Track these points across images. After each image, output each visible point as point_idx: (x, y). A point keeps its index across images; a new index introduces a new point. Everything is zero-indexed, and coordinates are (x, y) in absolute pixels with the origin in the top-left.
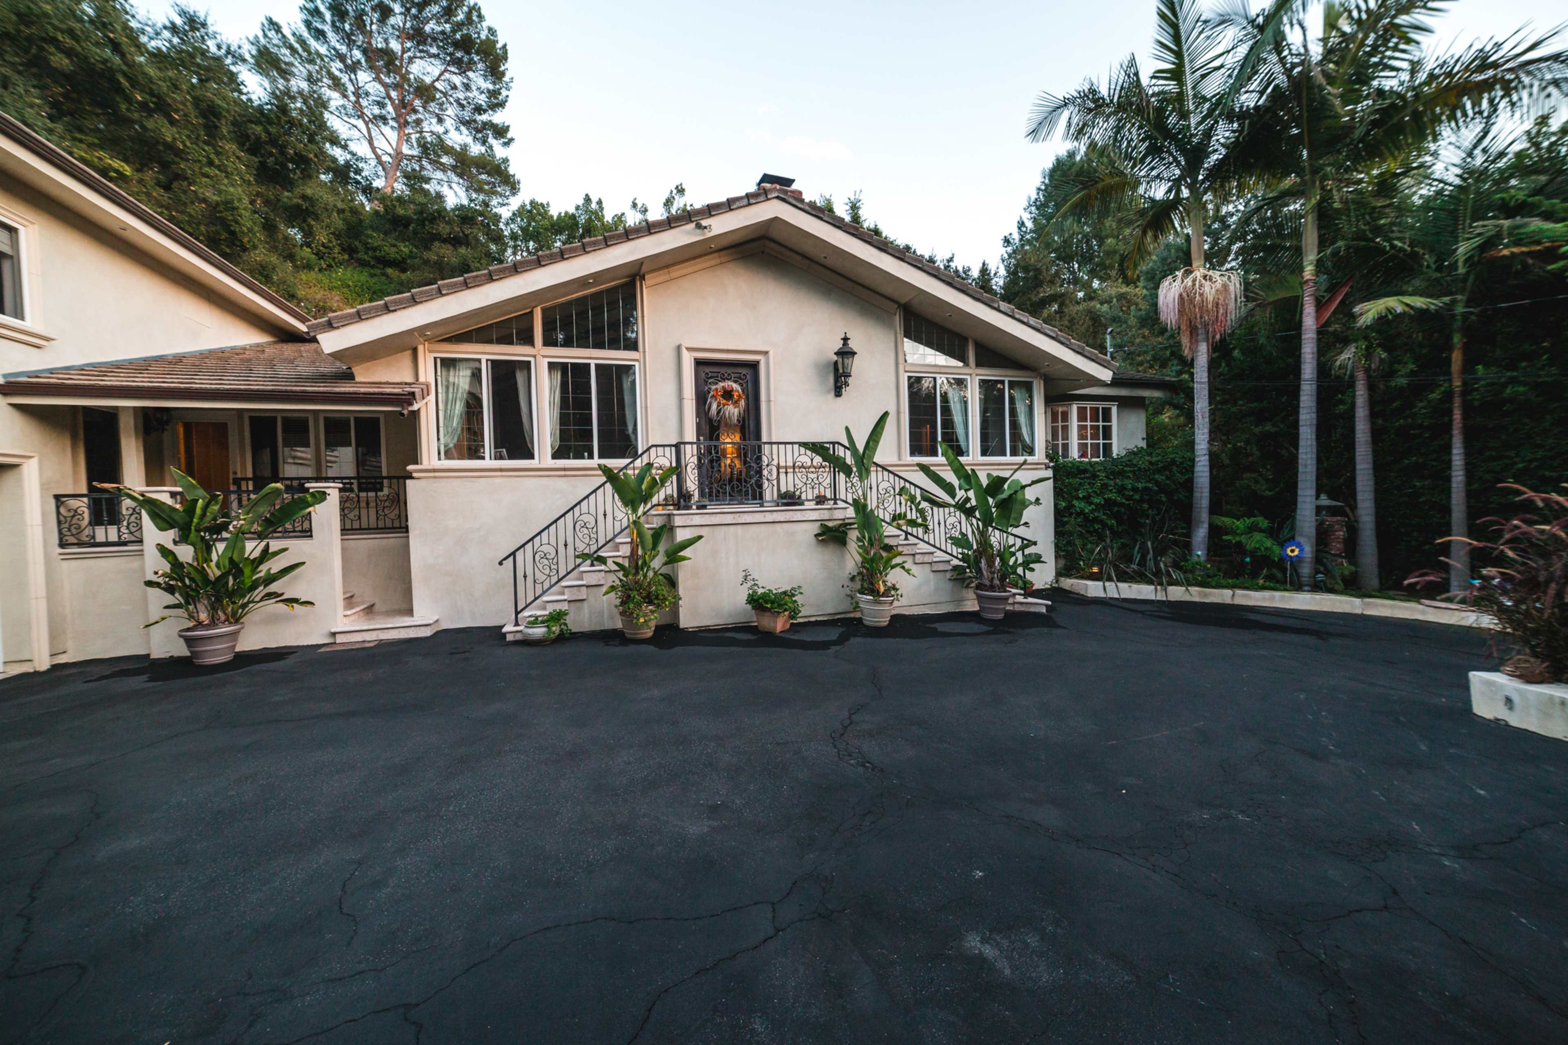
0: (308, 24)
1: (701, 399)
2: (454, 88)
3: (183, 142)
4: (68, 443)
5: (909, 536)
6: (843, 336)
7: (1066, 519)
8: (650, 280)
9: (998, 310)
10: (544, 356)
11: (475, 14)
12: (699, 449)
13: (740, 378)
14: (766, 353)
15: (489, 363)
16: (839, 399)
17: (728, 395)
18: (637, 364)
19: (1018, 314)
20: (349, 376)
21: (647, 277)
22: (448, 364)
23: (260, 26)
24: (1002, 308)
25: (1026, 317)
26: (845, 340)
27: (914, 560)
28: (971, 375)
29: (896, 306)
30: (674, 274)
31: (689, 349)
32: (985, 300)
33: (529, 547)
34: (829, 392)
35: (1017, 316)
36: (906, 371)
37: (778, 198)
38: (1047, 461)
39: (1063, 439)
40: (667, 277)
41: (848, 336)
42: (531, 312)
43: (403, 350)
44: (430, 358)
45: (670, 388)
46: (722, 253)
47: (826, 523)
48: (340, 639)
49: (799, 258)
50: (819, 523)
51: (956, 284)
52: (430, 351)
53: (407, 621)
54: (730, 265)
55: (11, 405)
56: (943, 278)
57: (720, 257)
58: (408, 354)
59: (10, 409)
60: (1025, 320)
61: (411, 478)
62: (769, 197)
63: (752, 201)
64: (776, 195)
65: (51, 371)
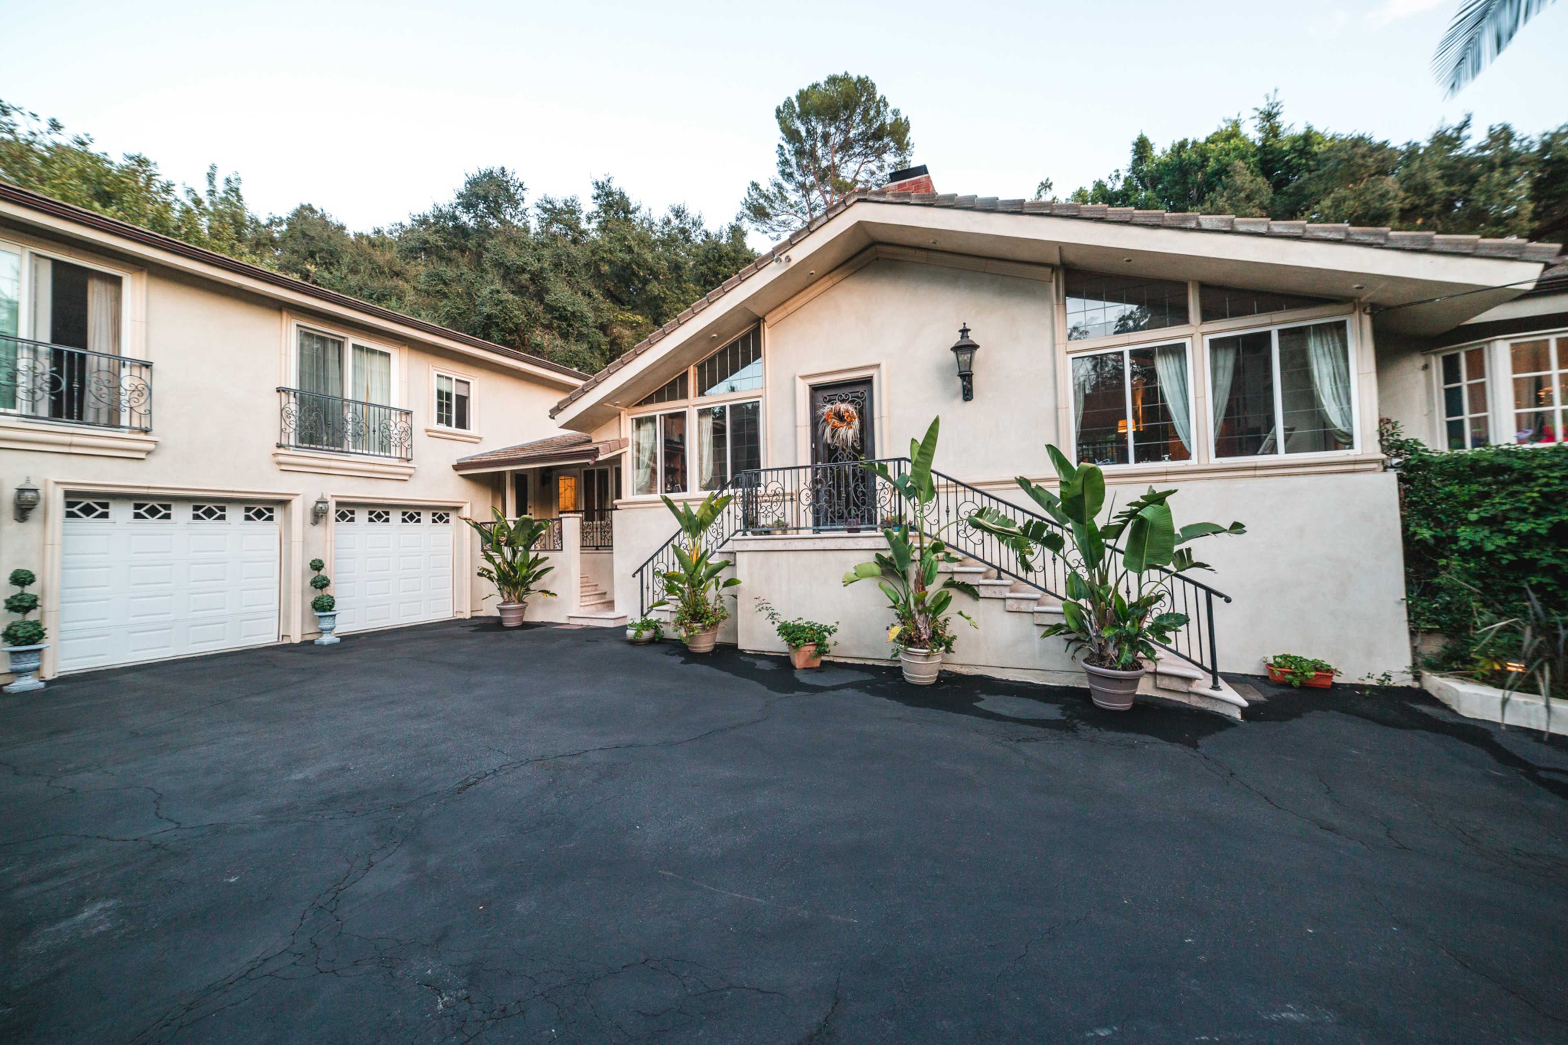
0: (783, 173)
1: (816, 422)
2: (873, 173)
3: (664, 293)
4: (490, 494)
5: (1003, 574)
6: (962, 328)
7: (1443, 562)
8: (770, 319)
9: (1200, 229)
10: (694, 406)
11: (881, 104)
12: (815, 473)
13: (858, 397)
14: (878, 366)
15: (663, 418)
16: (969, 403)
17: (840, 417)
18: (760, 399)
19: (1242, 224)
20: (590, 441)
21: (766, 318)
22: (639, 422)
23: (747, 190)
24: (1205, 225)
25: (1263, 223)
26: (964, 331)
27: (1005, 606)
28: (1191, 336)
29: (1049, 270)
30: (790, 310)
31: (803, 377)
32: (1171, 223)
33: (650, 563)
34: (955, 396)
35: (1242, 228)
36: (1068, 353)
37: (859, 201)
38: (1384, 456)
39: (1473, 410)
40: (784, 313)
41: (968, 327)
42: (687, 373)
43: (615, 416)
44: (629, 419)
45: (788, 417)
46: (831, 275)
47: (879, 552)
48: (572, 621)
49: (912, 252)
50: (874, 553)
51: (1110, 217)
52: (629, 415)
53: (611, 615)
54: (844, 283)
55: (462, 476)
56: (1088, 215)
57: (831, 278)
58: (617, 418)
59: (460, 478)
60: (1263, 229)
61: (617, 509)
62: (848, 204)
63: (831, 215)
64: (856, 198)
65: (483, 455)
